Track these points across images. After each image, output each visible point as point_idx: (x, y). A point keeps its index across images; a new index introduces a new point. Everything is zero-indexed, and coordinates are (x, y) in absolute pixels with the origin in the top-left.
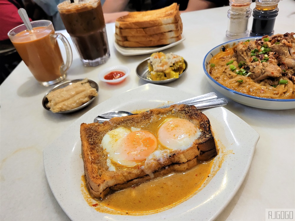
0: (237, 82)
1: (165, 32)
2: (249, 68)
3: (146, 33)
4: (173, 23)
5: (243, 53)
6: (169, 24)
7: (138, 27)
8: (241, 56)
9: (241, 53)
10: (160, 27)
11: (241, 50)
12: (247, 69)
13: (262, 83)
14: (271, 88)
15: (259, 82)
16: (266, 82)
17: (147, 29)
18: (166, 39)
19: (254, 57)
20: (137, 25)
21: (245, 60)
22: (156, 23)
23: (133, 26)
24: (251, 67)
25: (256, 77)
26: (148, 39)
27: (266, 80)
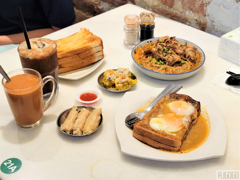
0: (163, 69)
1: (94, 53)
2: (165, 60)
3: (80, 58)
4: (100, 46)
5: (156, 53)
6: (97, 46)
7: (74, 55)
8: (156, 54)
9: (155, 53)
10: (91, 50)
11: (156, 51)
12: (164, 60)
13: (175, 66)
14: (180, 67)
15: (173, 66)
16: (176, 65)
17: (81, 54)
18: (94, 58)
19: (164, 54)
20: (72, 53)
21: (159, 56)
22: (88, 48)
23: (69, 55)
24: (166, 59)
25: (171, 64)
26: (81, 62)
27: (176, 64)
